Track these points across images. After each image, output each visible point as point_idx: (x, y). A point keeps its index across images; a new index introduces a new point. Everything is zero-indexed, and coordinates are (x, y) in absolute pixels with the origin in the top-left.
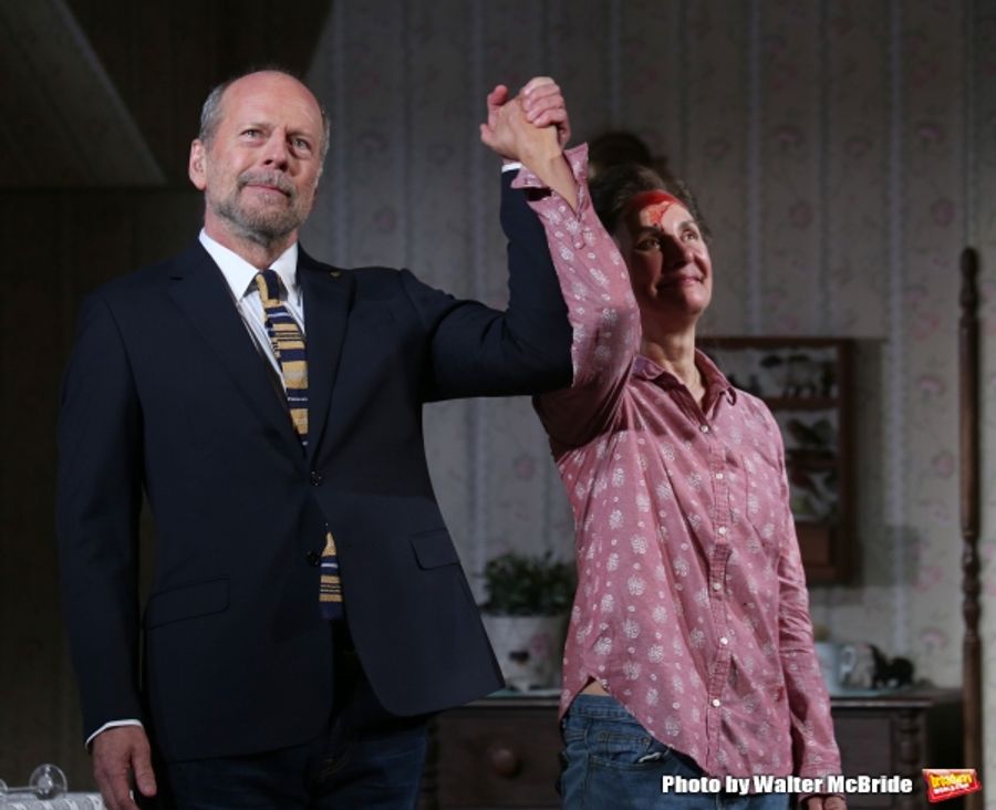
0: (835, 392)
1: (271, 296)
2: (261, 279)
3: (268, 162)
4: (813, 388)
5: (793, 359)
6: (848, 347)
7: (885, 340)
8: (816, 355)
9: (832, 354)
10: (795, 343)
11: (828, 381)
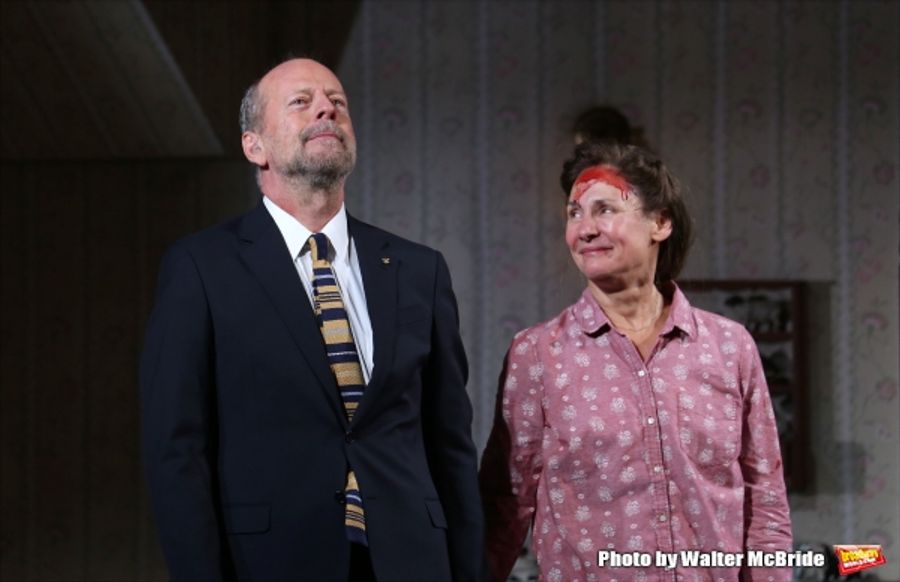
0: (790, 327)
1: (320, 257)
2: (313, 242)
3: (320, 116)
4: (771, 324)
5: (753, 299)
6: (801, 288)
7: (833, 283)
8: (774, 296)
9: (788, 294)
10: (754, 285)
11: (784, 317)
